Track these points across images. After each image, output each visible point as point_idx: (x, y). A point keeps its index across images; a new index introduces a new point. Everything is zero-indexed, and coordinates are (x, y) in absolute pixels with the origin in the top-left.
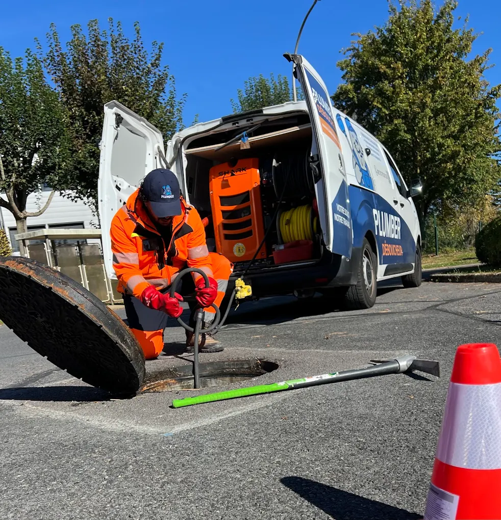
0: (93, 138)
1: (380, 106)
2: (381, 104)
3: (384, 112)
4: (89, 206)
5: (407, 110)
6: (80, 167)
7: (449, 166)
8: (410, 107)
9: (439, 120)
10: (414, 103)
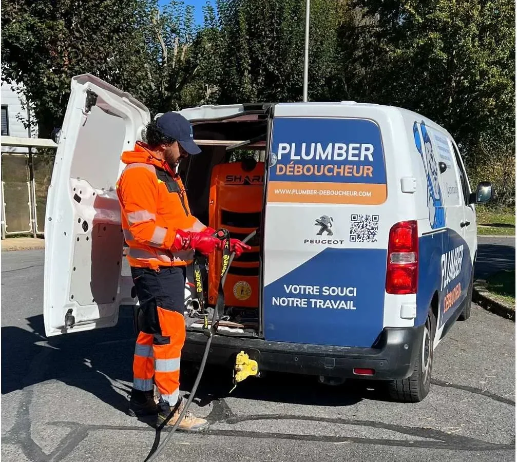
0: (33, 5)
1: (413, 11)
2: (414, 8)
3: (418, 20)
4: (18, 93)
5: (448, 23)
6: (12, 42)
7: (492, 102)
8: (452, 19)
9: (487, 41)
10: (457, 14)
